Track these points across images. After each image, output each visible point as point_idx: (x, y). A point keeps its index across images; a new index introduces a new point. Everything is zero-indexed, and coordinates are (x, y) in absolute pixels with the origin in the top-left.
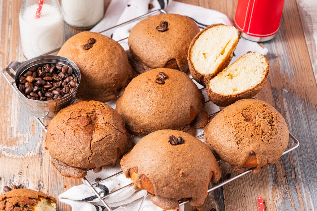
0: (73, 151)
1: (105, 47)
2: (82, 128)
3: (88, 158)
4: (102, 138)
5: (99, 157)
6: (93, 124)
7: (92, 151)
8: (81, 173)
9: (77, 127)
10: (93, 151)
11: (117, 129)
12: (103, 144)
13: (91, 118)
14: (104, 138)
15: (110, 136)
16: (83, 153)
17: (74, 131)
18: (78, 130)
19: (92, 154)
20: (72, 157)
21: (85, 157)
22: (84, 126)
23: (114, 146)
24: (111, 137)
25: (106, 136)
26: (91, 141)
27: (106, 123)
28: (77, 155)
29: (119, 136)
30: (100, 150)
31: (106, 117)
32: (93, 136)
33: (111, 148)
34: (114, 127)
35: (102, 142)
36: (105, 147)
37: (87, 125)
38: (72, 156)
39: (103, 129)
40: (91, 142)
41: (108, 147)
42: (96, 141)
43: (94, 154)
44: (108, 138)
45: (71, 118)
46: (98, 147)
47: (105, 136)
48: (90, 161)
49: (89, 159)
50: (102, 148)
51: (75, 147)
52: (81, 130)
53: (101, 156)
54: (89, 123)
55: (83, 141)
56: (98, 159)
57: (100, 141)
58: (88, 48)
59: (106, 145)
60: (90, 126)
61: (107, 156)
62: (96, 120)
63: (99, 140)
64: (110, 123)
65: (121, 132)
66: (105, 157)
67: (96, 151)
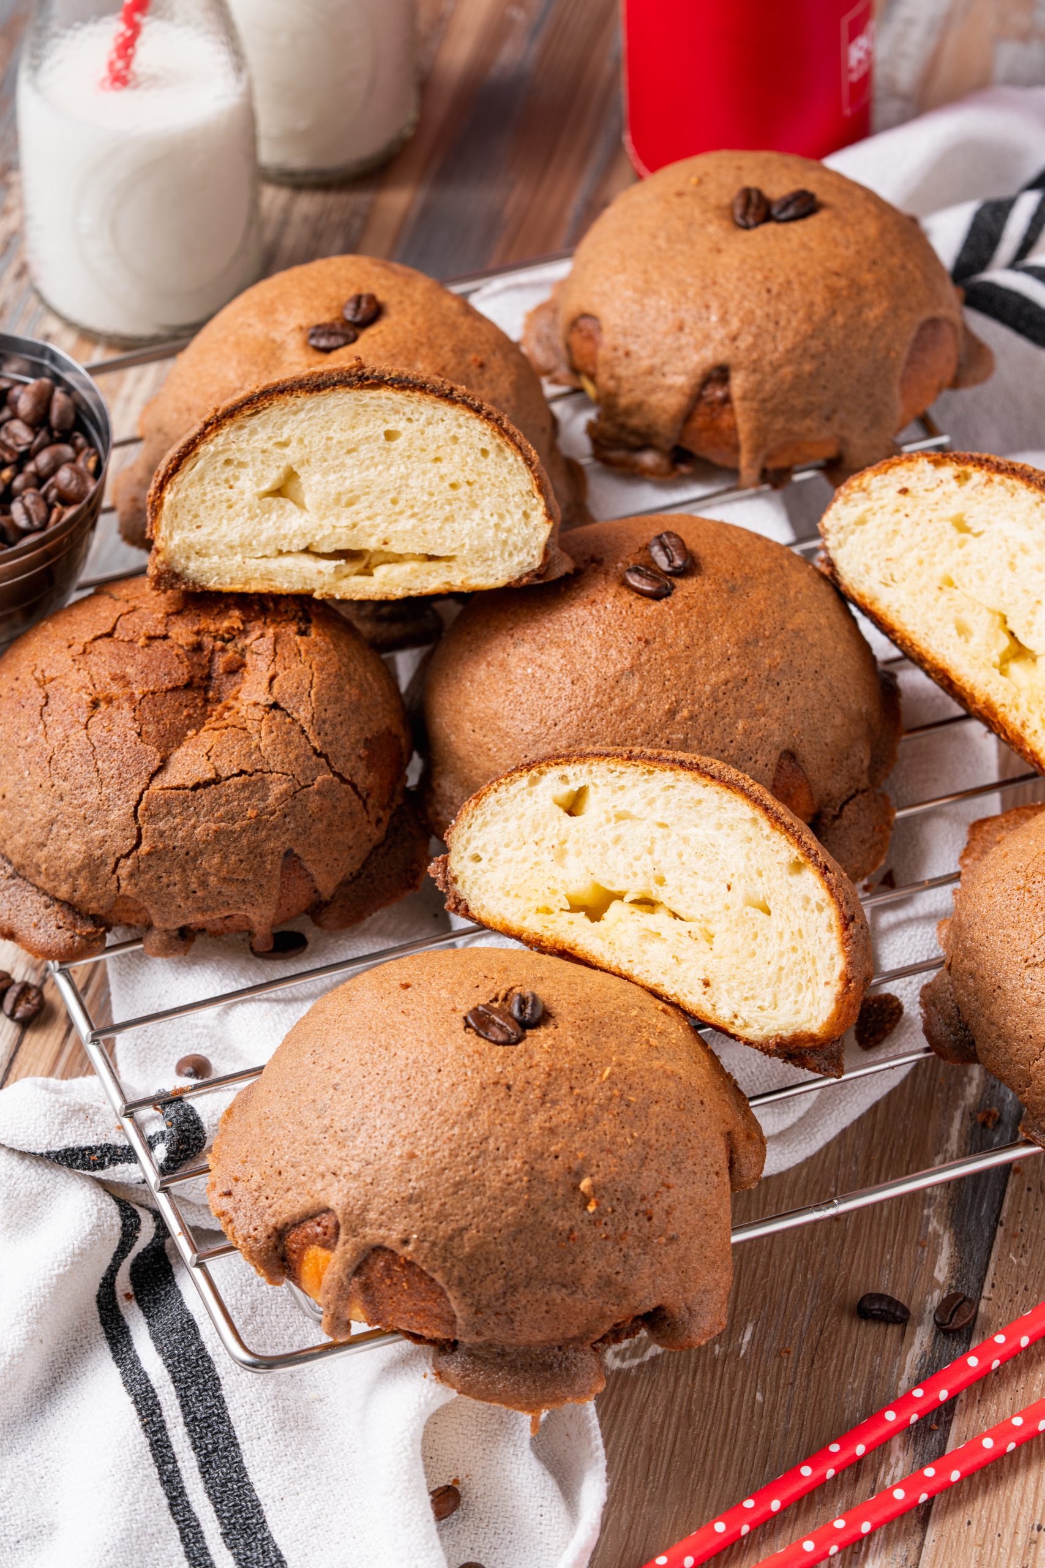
0: (53, 807)
1: (424, 351)
2: (138, 696)
3: (111, 861)
4: (210, 775)
5: (169, 872)
6: (211, 694)
7: (139, 829)
8: (69, 934)
9: (115, 689)
10: (143, 831)
11: (319, 755)
12: (211, 812)
13: (211, 661)
14: (228, 778)
15: (262, 779)
16: (96, 828)
17: (95, 704)
18: (115, 703)
19: (137, 846)
20: (38, 835)
21: (98, 852)
22: (153, 693)
23: (268, 838)
24: (264, 786)
25: (242, 772)
26: (153, 776)
27: (275, 706)
28: (64, 831)
29: (318, 792)
30: (181, 834)
31: (285, 679)
32: (178, 754)
33: (245, 842)
34: (311, 737)
35: (205, 801)
36: (213, 826)
37: (167, 691)
38: (43, 828)
39: (242, 734)
40: (151, 780)
41: (233, 832)
42: (174, 784)
43: (144, 848)
44: (245, 786)
45: (109, 635)
46: (177, 820)
47: (235, 771)
48: (123, 884)
49: (119, 871)
50: (194, 827)
51: (66, 786)
52: (126, 705)
53: (184, 870)
54: (188, 686)
55: (115, 765)
56: (165, 880)
57: (196, 787)
58: (333, 341)
59: (221, 819)
60: (184, 697)
61: (213, 880)
62: (236, 678)
63: (190, 784)
64: (295, 715)
65: (335, 774)
66: (204, 884)
67: (162, 834)
